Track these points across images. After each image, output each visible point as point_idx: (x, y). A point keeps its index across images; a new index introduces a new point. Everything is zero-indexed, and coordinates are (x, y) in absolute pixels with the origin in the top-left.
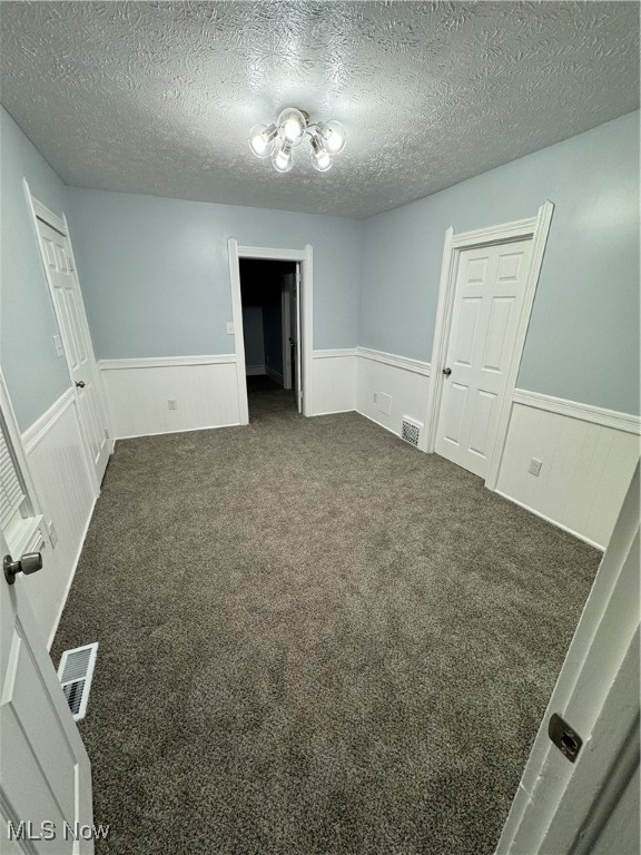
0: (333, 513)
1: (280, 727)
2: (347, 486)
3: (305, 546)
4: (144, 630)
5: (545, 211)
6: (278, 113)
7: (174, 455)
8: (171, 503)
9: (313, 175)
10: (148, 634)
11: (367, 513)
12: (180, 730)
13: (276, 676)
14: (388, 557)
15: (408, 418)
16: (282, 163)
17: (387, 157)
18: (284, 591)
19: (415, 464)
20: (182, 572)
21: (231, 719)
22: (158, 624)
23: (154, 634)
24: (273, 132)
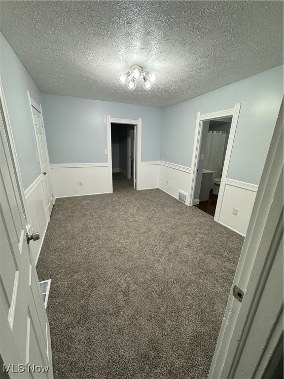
0: (149, 230)
1: (128, 314)
2: (155, 219)
3: (138, 243)
4: (70, 275)
5: (237, 106)
6: (131, 67)
7: (81, 205)
8: (80, 225)
9: (143, 90)
10: (72, 276)
11: (164, 230)
12: (86, 314)
13: (126, 294)
14: (173, 248)
15: (181, 191)
16: (131, 86)
17: (173, 84)
18: (129, 261)
19: (184, 210)
20: (86, 252)
21: (107, 310)
22: (76, 273)
23: (74, 277)
24: (129, 74)
